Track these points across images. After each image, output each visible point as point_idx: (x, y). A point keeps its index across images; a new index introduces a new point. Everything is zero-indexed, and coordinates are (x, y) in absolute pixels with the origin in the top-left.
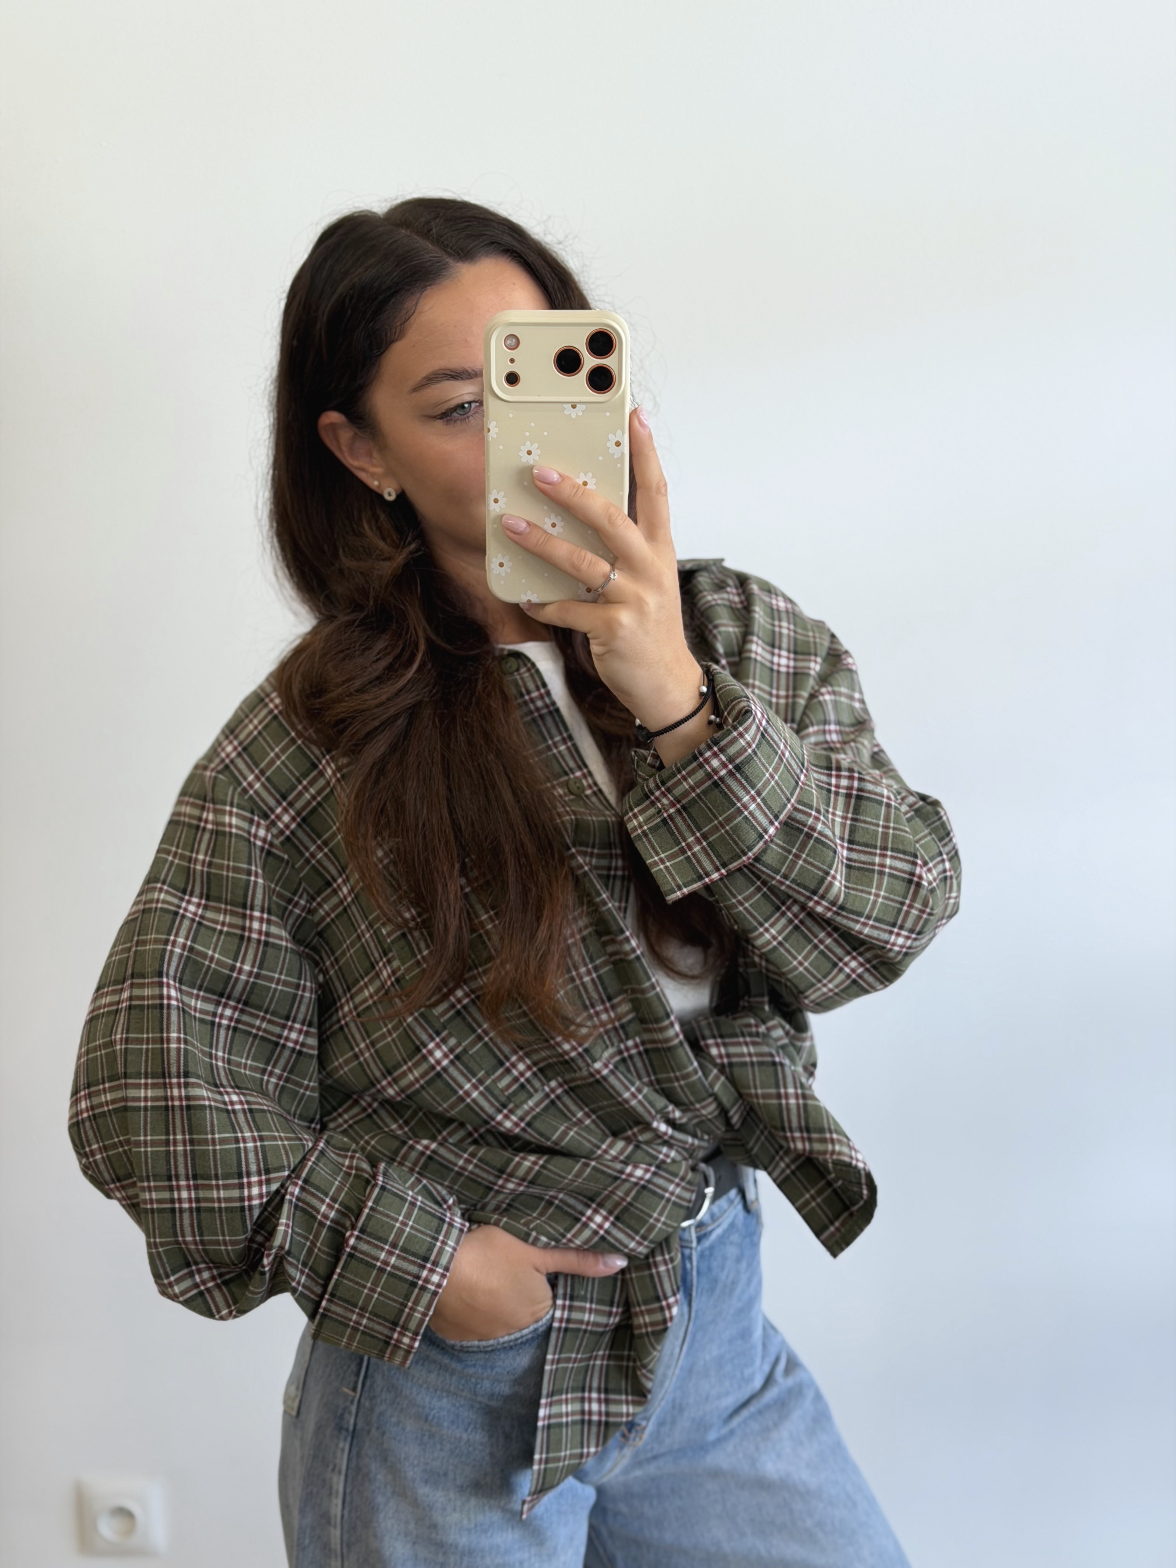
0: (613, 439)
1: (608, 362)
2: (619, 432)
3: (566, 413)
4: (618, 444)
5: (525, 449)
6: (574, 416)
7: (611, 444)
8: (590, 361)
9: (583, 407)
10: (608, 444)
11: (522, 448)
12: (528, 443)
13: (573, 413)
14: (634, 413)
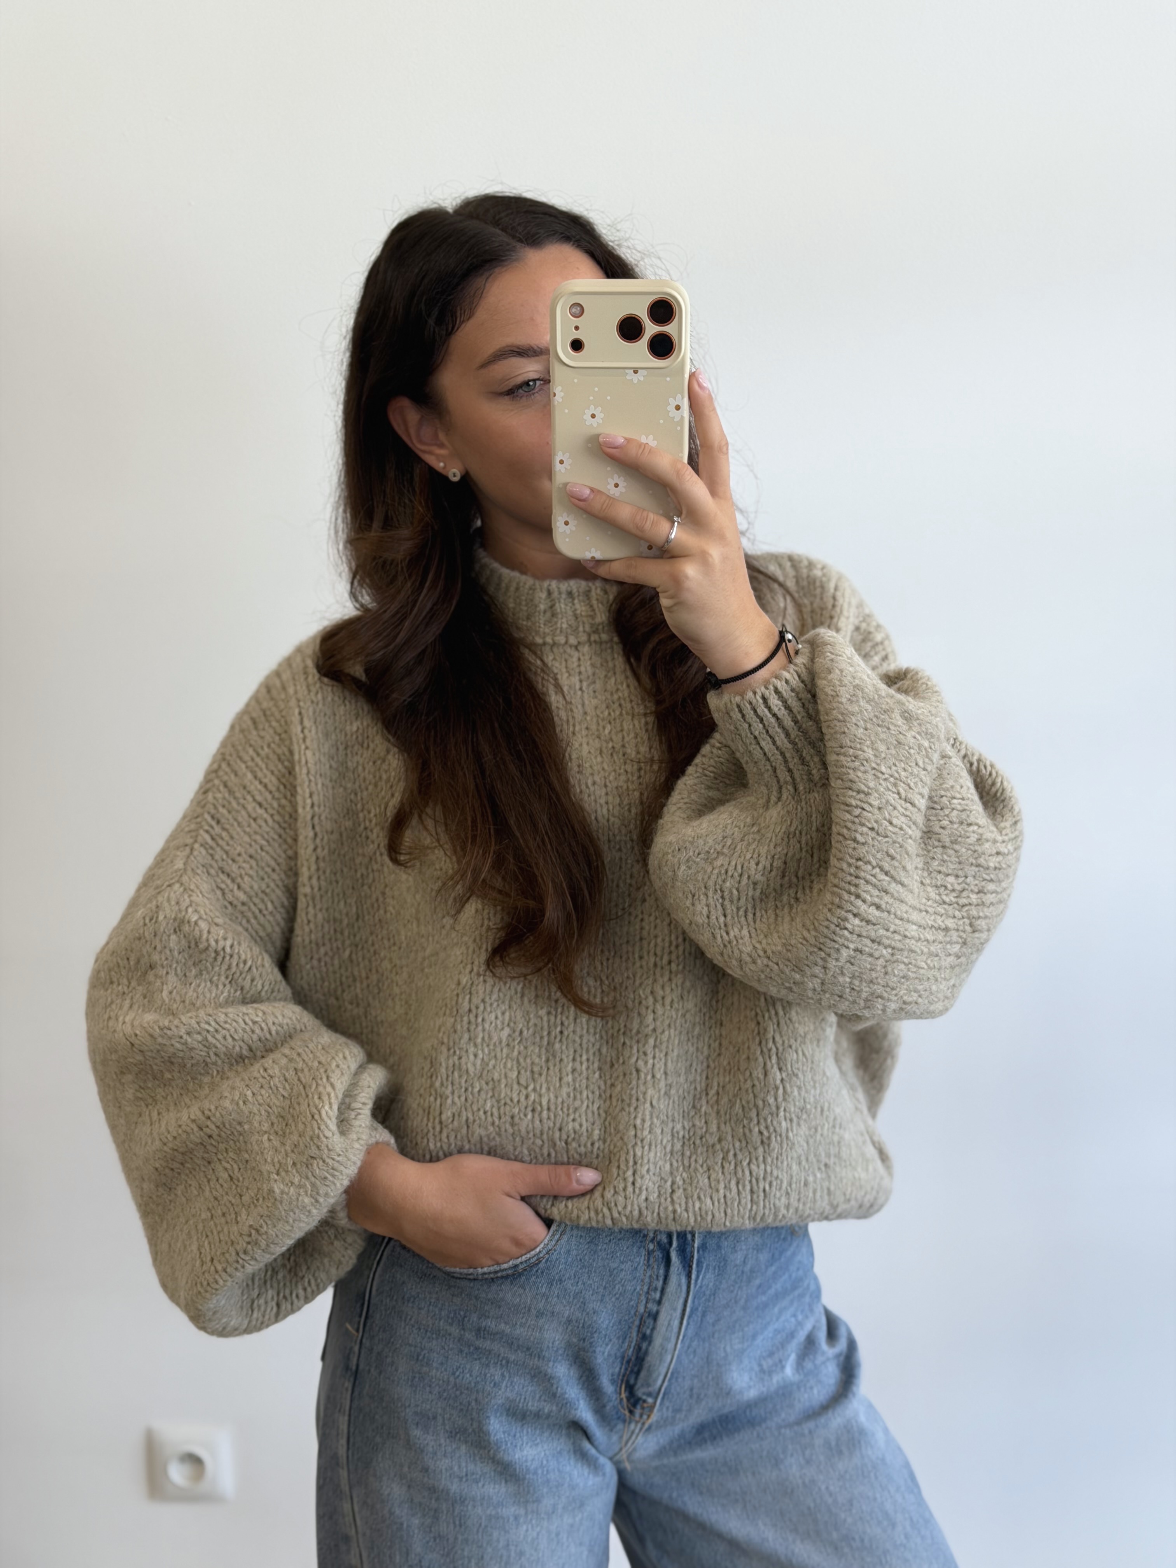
0: (673, 403)
1: (669, 329)
2: (679, 396)
3: (628, 377)
4: (678, 408)
5: (589, 413)
6: (636, 381)
7: (671, 408)
8: (651, 329)
9: (645, 372)
10: (669, 408)
11: (586, 411)
12: (592, 407)
13: (635, 378)
14: (692, 375)
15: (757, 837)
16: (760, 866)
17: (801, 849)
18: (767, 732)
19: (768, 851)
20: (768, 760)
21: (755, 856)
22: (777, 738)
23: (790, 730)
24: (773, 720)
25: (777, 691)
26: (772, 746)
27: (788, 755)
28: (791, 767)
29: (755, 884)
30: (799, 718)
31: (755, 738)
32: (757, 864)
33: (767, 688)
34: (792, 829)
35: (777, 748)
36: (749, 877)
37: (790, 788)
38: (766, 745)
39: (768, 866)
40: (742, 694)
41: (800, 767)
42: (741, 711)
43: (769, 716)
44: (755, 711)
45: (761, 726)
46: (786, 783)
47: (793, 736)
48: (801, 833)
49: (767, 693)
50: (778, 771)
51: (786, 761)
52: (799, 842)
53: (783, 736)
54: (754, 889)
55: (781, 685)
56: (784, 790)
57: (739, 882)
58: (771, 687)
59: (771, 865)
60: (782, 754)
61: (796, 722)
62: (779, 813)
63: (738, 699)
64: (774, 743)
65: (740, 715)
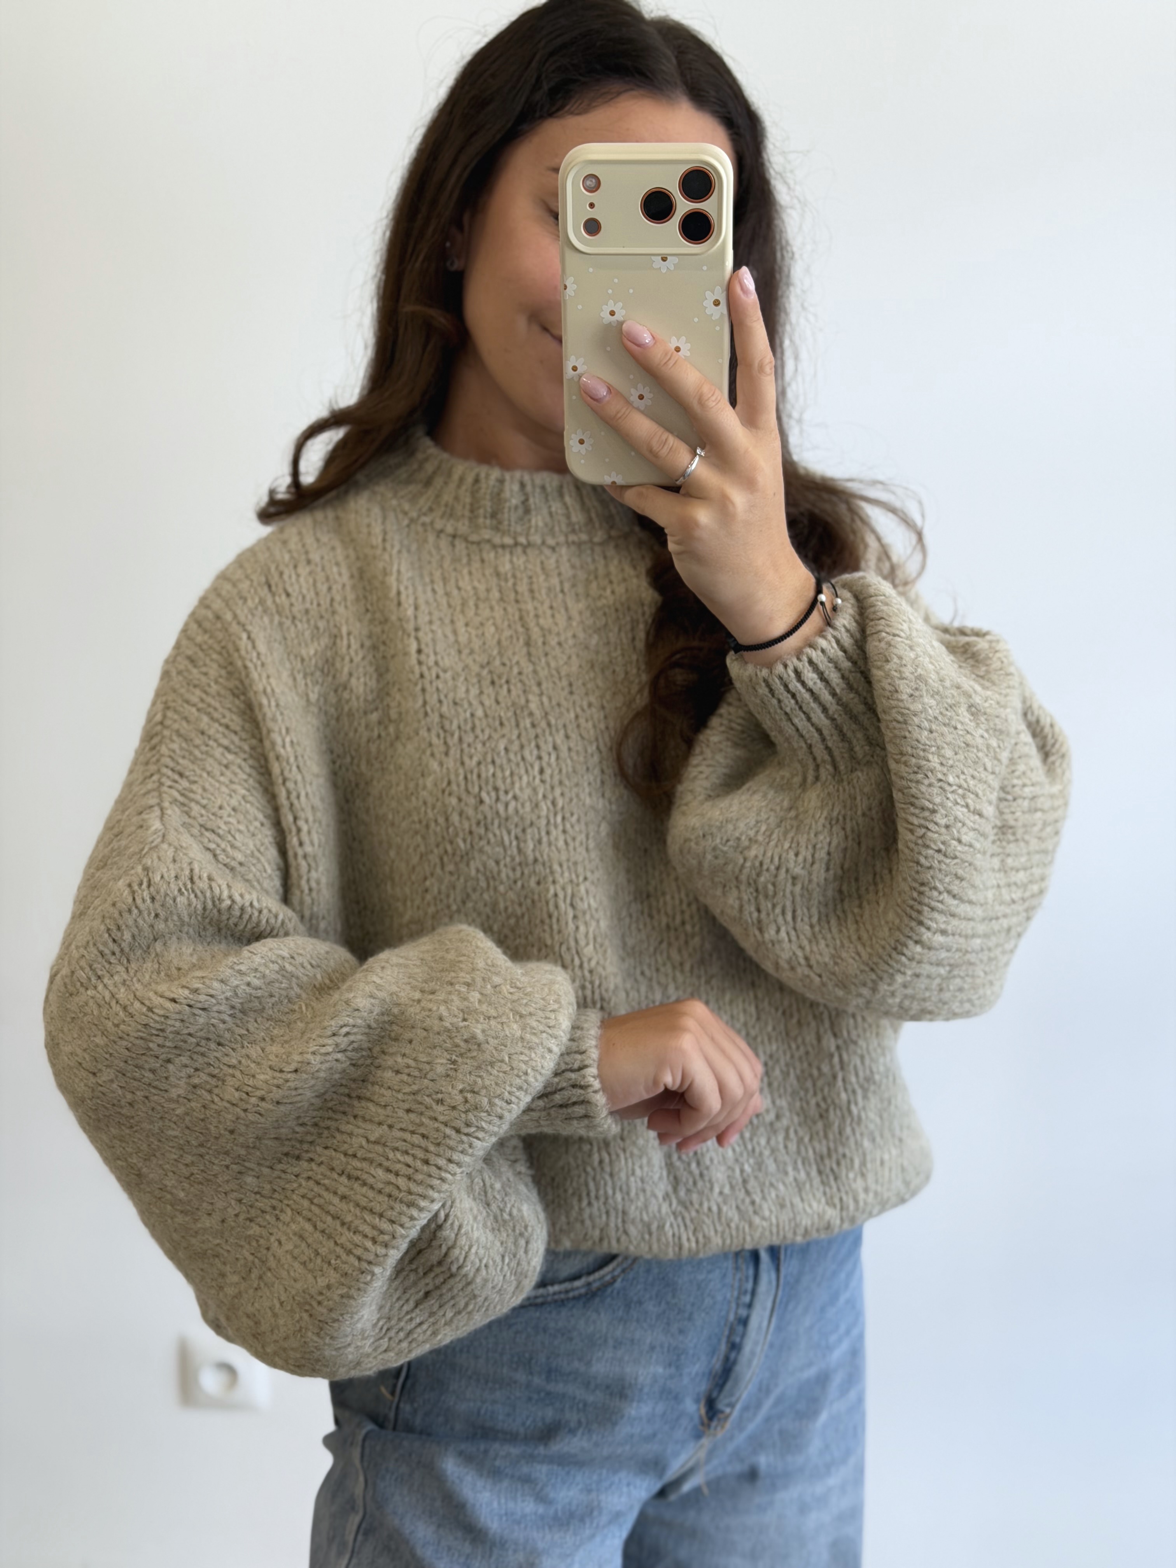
1: (707, 206)
3: (655, 267)
4: (715, 303)
5: (607, 309)
6: (664, 270)
8: (683, 206)
9: (676, 258)
11: (604, 307)
12: (611, 302)
13: (664, 266)
15: (795, 823)
16: (800, 858)
17: (846, 837)
18: (801, 708)
19: (808, 840)
20: (802, 736)
21: (794, 845)
22: (812, 715)
23: (828, 705)
24: (807, 696)
25: (811, 662)
26: (806, 723)
27: (826, 732)
28: (830, 744)
29: (794, 878)
30: (838, 691)
31: (786, 713)
32: (797, 855)
33: (799, 659)
34: (835, 814)
35: (813, 725)
36: (787, 871)
37: (829, 767)
38: (799, 720)
39: (809, 858)
40: (770, 666)
41: (841, 745)
42: (768, 685)
43: (803, 690)
44: (786, 686)
45: (793, 702)
46: (824, 761)
47: (831, 712)
48: (844, 818)
49: (800, 665)
50: (814, 750)
51: (824, 740)
52: (844, 829)
53: (819, 711)
54: (794, 884)
55: (815, 655)
56: (822, 771)
57: (776, 876)
58: (805, 658)
59: (813, 856)
60: (819, 731)
61: (834, 694)
62: (818, 796)
63: (765, 672)
64: (809, 719)
65: (766, 691)
